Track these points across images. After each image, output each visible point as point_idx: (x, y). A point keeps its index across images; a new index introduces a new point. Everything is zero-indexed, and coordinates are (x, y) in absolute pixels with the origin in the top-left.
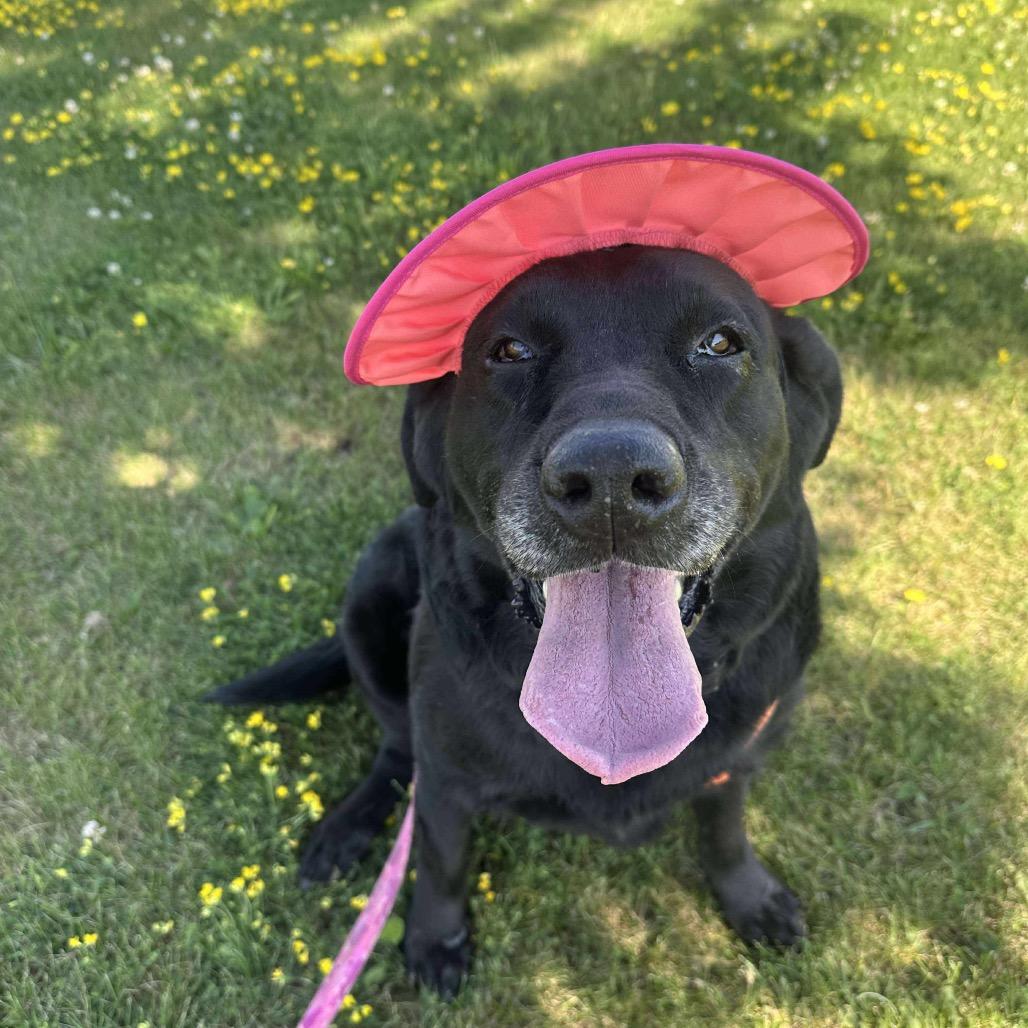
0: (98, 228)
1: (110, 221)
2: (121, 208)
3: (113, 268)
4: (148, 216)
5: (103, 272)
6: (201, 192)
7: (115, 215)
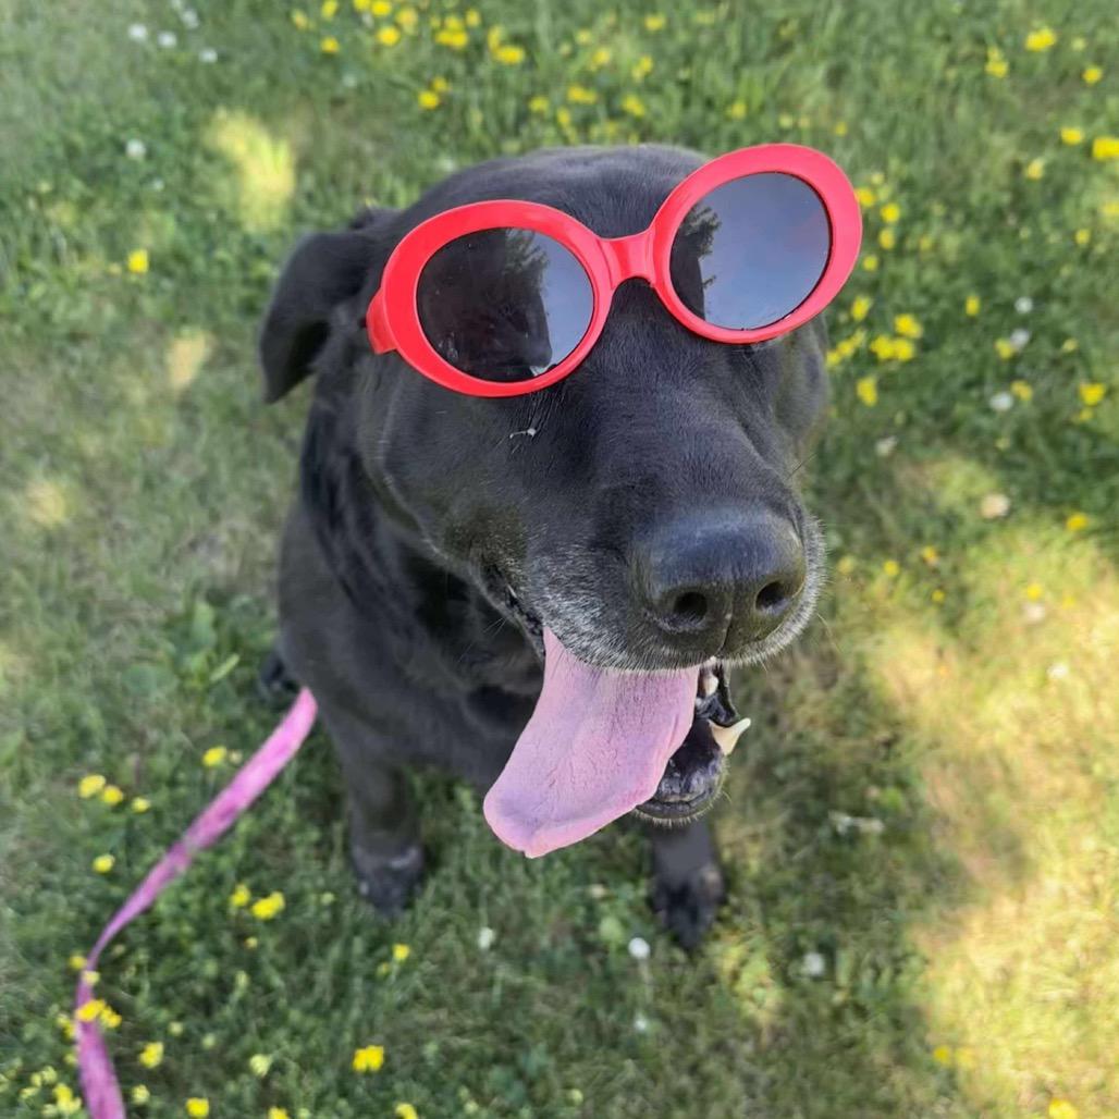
0: (137, 59)
1: (160, 49)
2: (180, 31)
3: (136, 149)
4: (210, 56)
5: (121, 148)
6: (294, 27)
7: (168, 40)
